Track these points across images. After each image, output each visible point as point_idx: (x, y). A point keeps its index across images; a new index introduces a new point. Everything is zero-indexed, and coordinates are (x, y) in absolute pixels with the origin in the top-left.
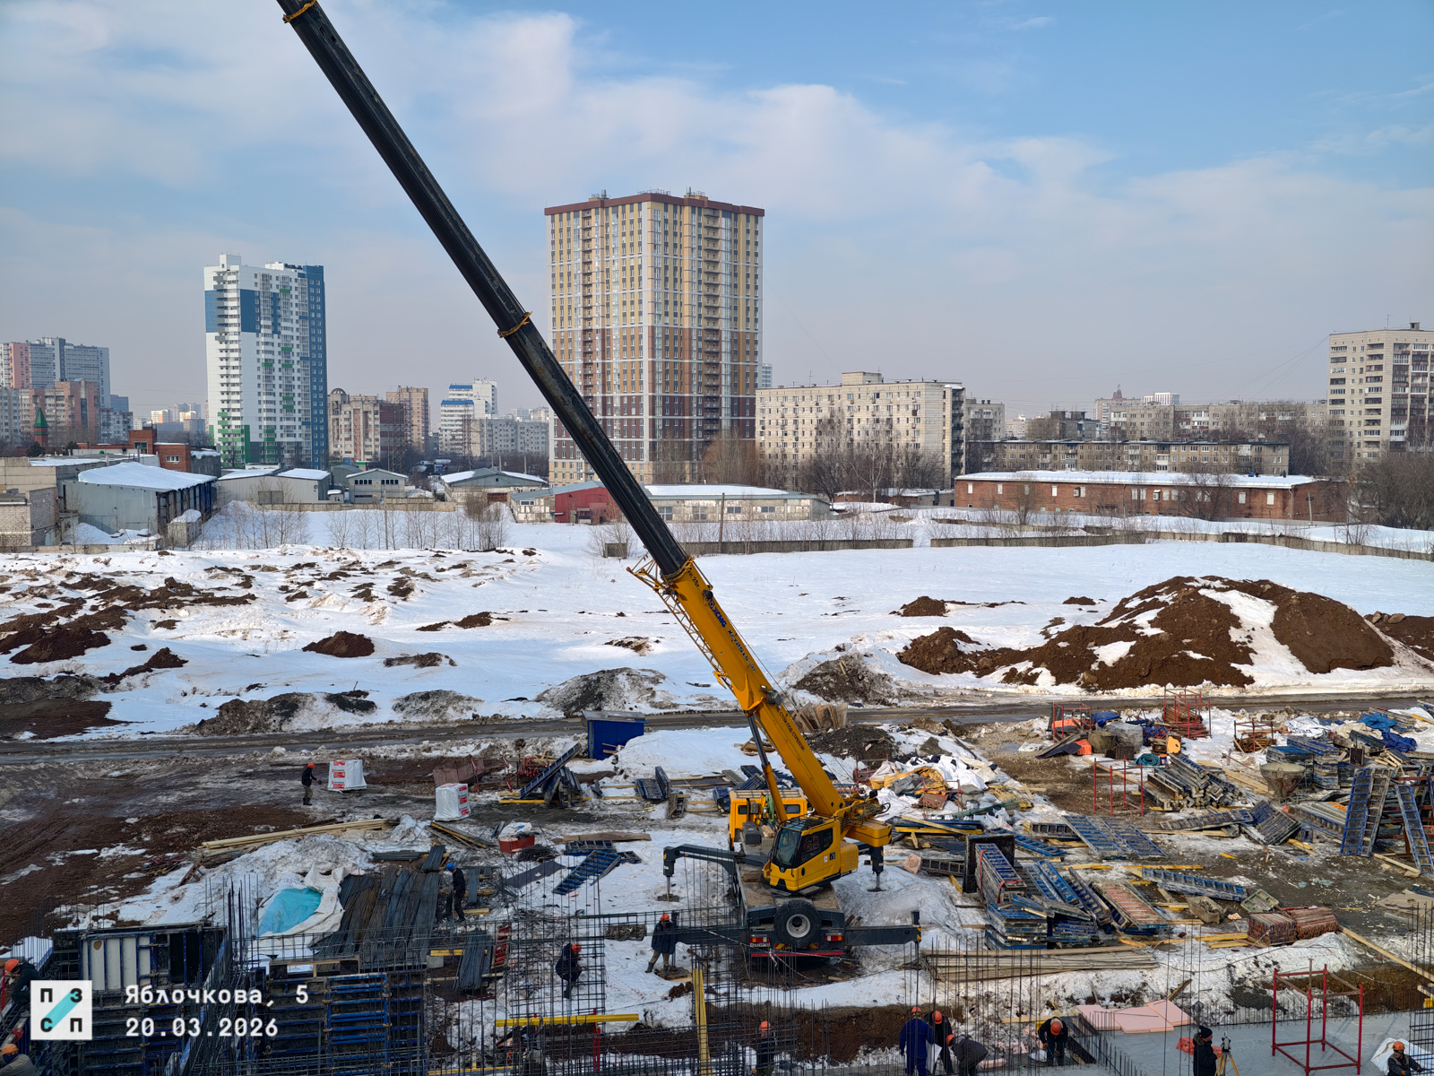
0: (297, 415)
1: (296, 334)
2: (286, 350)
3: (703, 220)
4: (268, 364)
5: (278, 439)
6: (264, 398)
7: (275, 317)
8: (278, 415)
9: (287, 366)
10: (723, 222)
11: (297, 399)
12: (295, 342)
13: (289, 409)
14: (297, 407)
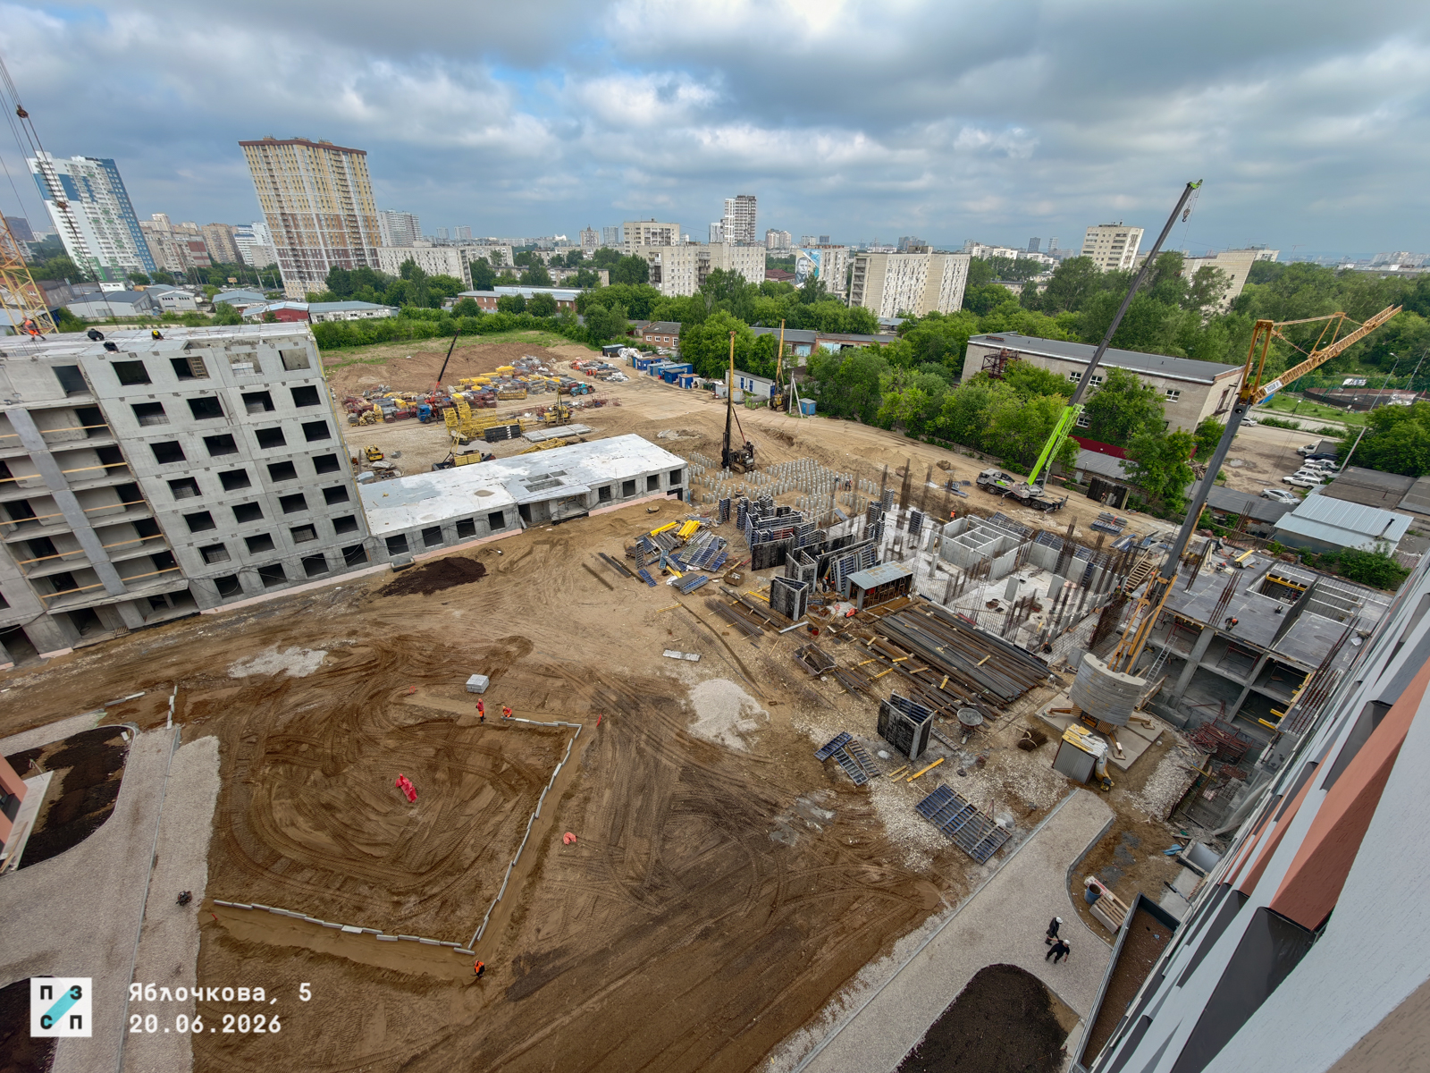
0: (129, 251)
1: (109, 202)
2: (106, 212)
3: (332, 157)
4: (96, 221)
5: (121, 264)
6: (101, 241)
7: (90, 191)
8: (115, 251)
9: (110, 221)
10: (344, 158)
11: (124, 241)
12: (111, 207)
13: (122, 247)
14: (126, 246)
